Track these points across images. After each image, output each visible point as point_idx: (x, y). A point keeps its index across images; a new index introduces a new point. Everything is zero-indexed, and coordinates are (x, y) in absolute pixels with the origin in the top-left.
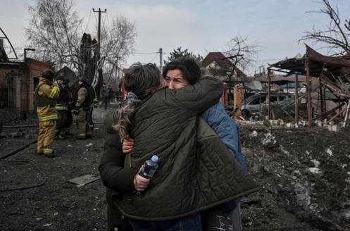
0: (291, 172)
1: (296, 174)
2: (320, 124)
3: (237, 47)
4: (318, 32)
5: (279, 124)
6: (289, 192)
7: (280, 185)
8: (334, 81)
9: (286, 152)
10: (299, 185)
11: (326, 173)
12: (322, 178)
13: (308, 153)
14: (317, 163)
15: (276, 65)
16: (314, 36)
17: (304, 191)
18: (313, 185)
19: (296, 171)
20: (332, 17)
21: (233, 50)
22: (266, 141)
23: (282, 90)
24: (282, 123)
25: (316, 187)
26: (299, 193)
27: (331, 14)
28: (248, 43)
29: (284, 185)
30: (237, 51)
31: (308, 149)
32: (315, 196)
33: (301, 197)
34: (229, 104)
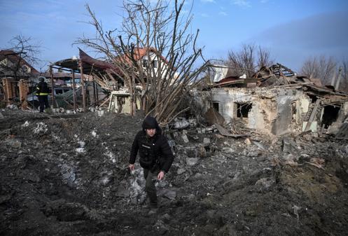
0: (59, 155)
1: (63, 157)
2: (92, 110)
3: (21, 46)
4: (87, 38)
5: (60, 112)
6: (55, 175)
7: (46, 169)
8: (101, 78)
9: (57, 138)
10: (65, 166)
11: (90, 151)
12: (86, 155)
13: (76, 136)
14: (83, 143)
15: (57, 64)
16: (84, 42)
17: (69, 170)
18: (78, 163)
19: (64, 154)
20: (97, 29)
21: (17, 48)
22: (37, 130)
23: (66, 85)
24: (63, 111)
25: (80, 165)
26: (65, 173)
27: (96, 25)
28: (30, 43)
29: (51, 169)
30: (21, 49)
31: (76, 133)
32: (79, 172)
33: (66, 176)
34: (17, 96)
